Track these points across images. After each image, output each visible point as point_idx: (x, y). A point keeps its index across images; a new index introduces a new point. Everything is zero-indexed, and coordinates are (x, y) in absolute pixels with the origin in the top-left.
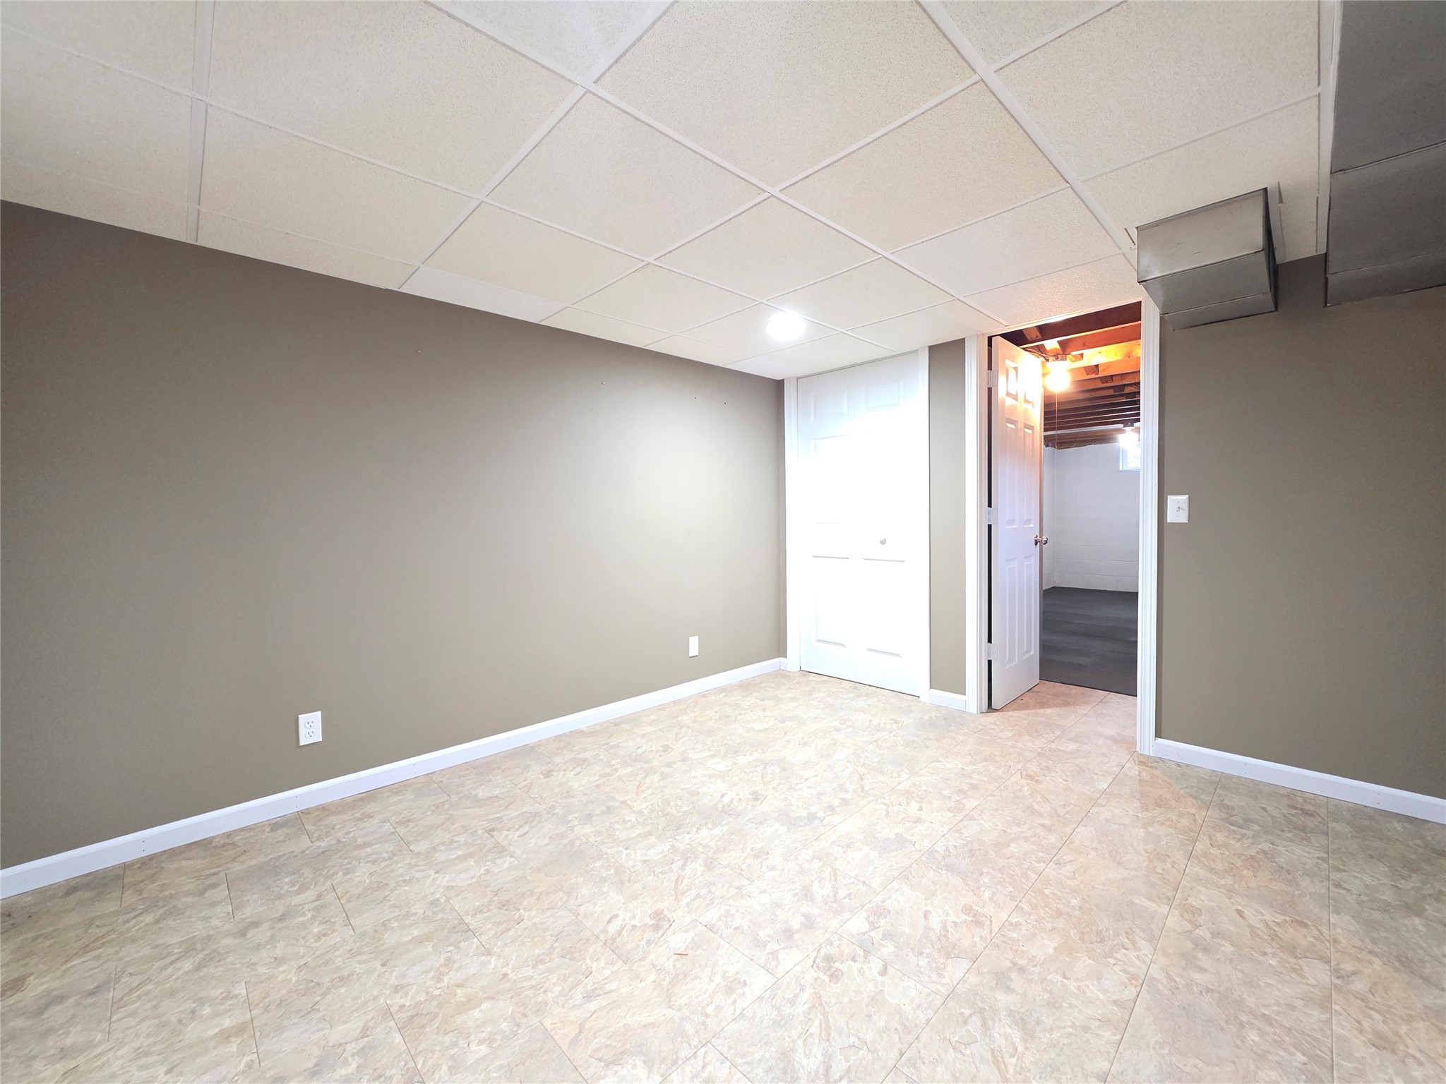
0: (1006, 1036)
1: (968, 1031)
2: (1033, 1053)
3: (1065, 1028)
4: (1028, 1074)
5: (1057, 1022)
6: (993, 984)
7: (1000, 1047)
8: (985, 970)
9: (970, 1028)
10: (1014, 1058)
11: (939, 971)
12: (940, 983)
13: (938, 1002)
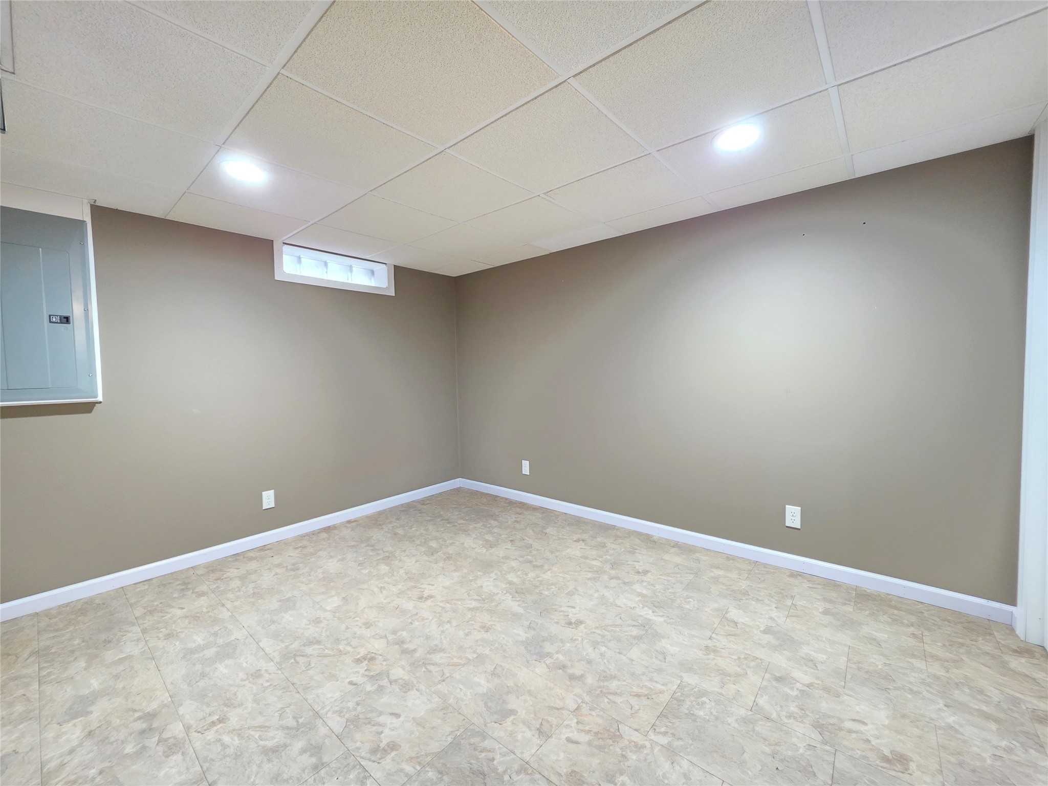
0: (273, 738)
1: (289, 718)
2: (253, 749)
3: (255, 776)
4: (244, 741)
5: (262, 773)
6: (313, 742)
7: (269, 732)
8: (326, 741)
9: (290, 719)
10: (259, 737)
11: (340, 713)
12: (329, 711)
13: (316, 707)
